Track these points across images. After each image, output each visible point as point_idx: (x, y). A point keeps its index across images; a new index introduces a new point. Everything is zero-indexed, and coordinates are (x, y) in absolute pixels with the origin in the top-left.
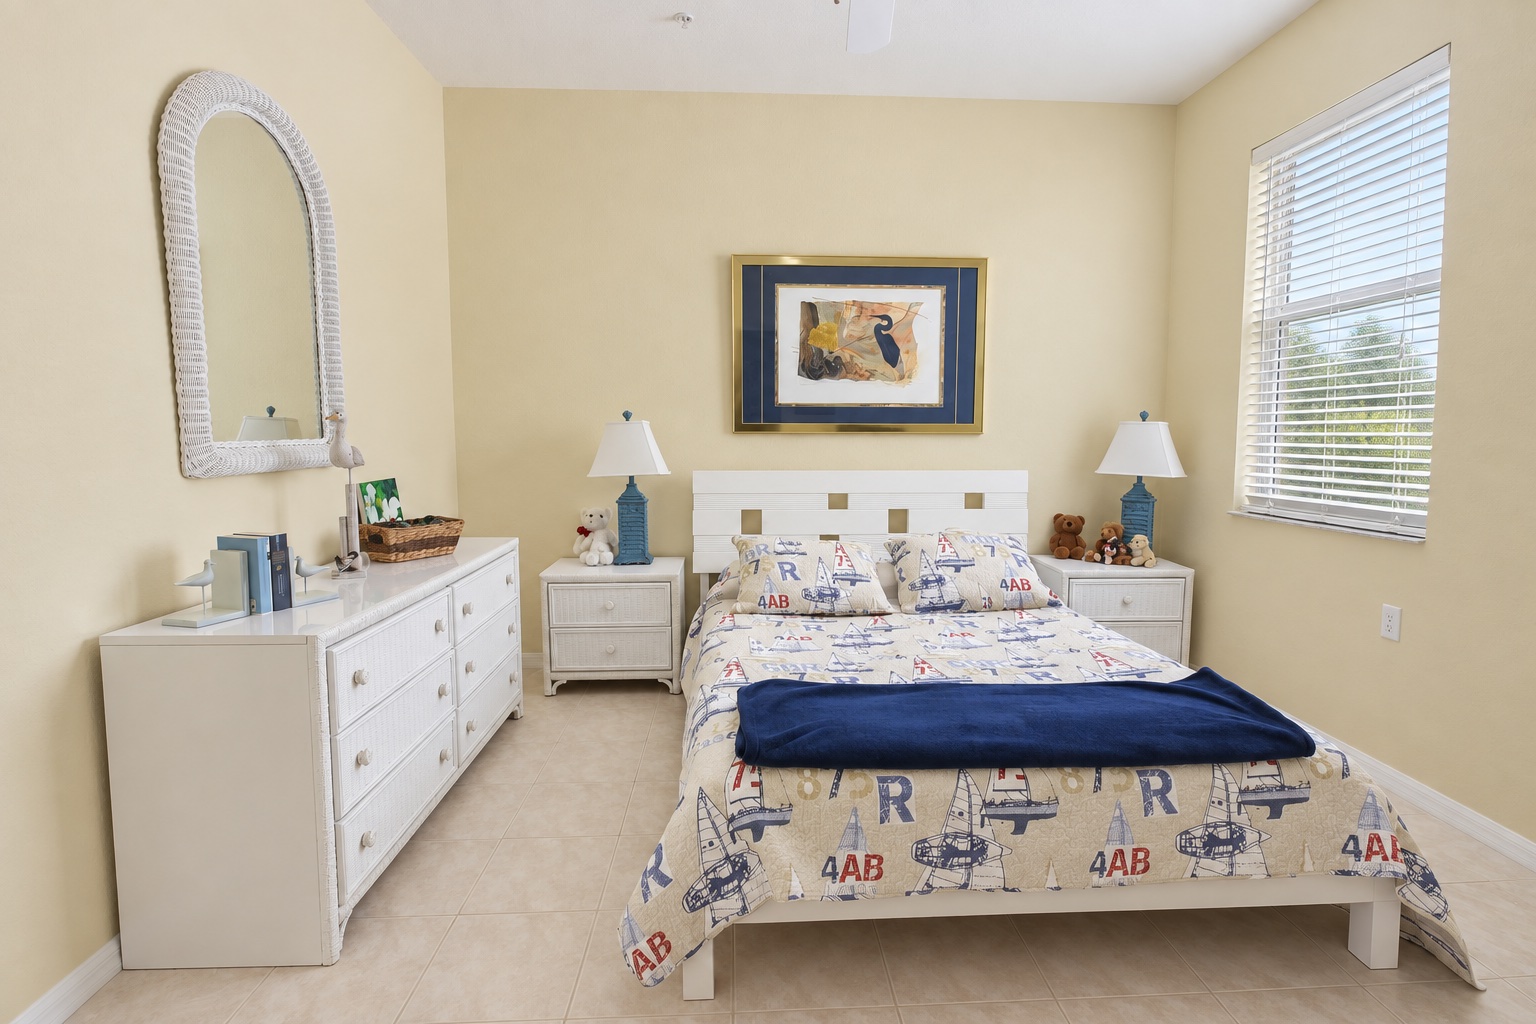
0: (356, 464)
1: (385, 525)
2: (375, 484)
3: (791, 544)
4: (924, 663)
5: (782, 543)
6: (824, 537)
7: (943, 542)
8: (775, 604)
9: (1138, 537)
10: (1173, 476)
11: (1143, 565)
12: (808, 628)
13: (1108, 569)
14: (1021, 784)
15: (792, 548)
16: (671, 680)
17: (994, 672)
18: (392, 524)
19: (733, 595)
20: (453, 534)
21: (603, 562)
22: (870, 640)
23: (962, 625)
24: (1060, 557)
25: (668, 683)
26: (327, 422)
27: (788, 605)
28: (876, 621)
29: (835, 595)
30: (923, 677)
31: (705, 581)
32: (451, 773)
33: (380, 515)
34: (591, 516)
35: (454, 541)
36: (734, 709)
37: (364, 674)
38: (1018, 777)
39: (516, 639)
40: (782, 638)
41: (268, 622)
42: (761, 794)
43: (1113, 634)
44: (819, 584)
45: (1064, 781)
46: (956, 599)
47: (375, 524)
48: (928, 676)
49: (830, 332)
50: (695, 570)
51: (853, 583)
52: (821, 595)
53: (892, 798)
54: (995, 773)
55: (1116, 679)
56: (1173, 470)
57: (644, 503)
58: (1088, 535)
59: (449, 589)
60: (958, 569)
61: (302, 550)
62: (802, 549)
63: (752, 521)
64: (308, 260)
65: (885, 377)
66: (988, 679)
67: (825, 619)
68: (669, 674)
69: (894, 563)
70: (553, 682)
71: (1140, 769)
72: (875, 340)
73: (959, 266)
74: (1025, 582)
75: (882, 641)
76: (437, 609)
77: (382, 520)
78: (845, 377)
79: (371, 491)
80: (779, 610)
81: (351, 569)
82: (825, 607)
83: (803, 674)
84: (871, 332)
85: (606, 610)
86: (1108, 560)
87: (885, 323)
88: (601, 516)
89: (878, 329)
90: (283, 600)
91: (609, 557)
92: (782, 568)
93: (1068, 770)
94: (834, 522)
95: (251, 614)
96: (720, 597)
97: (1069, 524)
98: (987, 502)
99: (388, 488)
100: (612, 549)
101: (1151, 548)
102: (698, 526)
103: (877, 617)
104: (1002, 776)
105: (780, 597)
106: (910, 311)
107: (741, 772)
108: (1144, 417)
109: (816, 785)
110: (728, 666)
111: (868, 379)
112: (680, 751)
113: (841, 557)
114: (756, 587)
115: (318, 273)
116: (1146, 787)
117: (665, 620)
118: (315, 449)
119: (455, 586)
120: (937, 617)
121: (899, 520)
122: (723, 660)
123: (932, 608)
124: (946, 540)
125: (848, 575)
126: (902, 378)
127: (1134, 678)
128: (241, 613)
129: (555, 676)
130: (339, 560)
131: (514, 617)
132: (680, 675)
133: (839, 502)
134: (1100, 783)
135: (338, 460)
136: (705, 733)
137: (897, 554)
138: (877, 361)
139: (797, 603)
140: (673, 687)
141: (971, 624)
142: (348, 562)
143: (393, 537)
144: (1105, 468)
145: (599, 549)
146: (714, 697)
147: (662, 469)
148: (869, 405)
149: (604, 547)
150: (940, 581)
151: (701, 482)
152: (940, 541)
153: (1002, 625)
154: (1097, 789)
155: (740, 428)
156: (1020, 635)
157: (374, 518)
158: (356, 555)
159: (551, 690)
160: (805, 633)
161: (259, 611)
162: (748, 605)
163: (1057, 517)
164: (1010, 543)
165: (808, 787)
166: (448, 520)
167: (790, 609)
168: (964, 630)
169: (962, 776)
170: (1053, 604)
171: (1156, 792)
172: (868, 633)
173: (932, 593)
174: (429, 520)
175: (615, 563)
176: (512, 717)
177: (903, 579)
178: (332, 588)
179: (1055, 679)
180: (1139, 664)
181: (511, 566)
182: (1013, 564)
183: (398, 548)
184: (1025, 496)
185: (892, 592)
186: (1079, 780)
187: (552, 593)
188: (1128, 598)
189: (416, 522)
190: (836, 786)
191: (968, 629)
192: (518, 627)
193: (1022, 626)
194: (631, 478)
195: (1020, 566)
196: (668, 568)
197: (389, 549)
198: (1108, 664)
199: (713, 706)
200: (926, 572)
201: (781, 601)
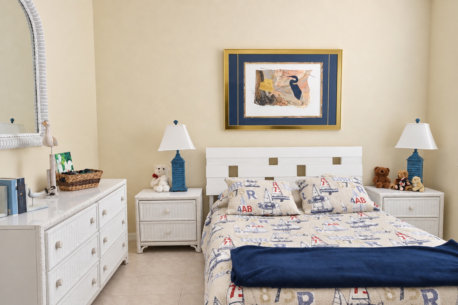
0: (55, 145)
1: (66, 173)
2: (61, 154)
3: (252, 182)
4: (316, 237)
5: (248, 181)
6: (267, 179)
7: (323, 181)
8: (246, 210)
9: (415, 177)
10: (431, 149)
11: (418, 191)
12: (261, 222)
13: (401, 193)
14: (365, 296)
15: (253, 184)
16: (197, 246)
17: (350, 242)
18: (70, 173)
19: (226, 206)
20: (98, 178)
21: (165, 190)
22: (290, 227)
23: (334, 220)
24: (378, 187)
25: (195, 247)
26: (40, 126)
27: (251, 210)
28: (293, 218)
29: (273, 206)
30: (316, 244)
31: (211, 200)
32: (96, 290)
33: (64, 169)
34: (159, 169)
35: (98, 181)
36: (228, 260)
37: (61, 243)
38: (364, 292)
39: (125, 227)
40: (249, 226)
41: (16, 219)
42: (243, 299)
43: (404, 223)
44: (266, 200)
45: (386, 294)
46: (329, 208)
47: (63, 173)
48: (319, 244)
49: (269, 83)
50: (207, 194)
51: (282, 200)
52: (266, 206)
53: (304, 302)
54: (353, 290)
55: (409, 245)
56: (431, 145)
57: (184, 163)
58: (392, 177)
59: (97, 203)
60: (330, 193)
61: (30, 186)
62: (257, 184)
63: (233, 171)
64: (32, 53)
65: (295, 104)
66: (347, 245)
67: (269, 217)
68: (195, 243)
69: (300, 190)
70: (142, 247)
71: (422, 289)
72: (290, 87)
73: (329, 53)
74: (363, 199)
75: (297, 227)
76: (91, 212)
77: (65, 171)
78: (276, 104)
79: (60, 157)
80: (248, 213)
81: (52, 194)
82: (269, 212)
83: (260, 244)
84: (288, 83)
85: (166, 213)
86: (402, 188)
87: (295, 79)
88: (164, 169)
89: (291, 82)
90: (22, 209)
91: (168, 188)
92: (248, 194)
93: (388, 289)
94: (272, 171)
95: (8, 214)
96: (219, 207)
97: (382, 171)
98: (343, 161)
99: (67, 157)
100: (169, 184)
101: (422, 182)
102: (209, 174)
103: (293, 217)
104: (356, 292)
105: (248, 207)
106: (307, 74)
107: (234, 289)
108: (418, 121)
109: (269, 296)
110: (225, 240)
111: (287, 105)
112: (204, 280)
113: (276, 188)
114: (236, 202)
115: (37, 58)
116: (425, 297)
117: (193, 218)
118: (35, 138)
119: (99, 202)
120: (321, 216)
121: (301, 170)
122: (223, 236)
123: (319, 212)
124: (324, 179)
125: (279, 196)
126: (303, 104)
127: (417, 245)
128: (3, 215)
129: (142, 244)
130: (47, 191)
131: (124, 216)
132: (201, 243)
133: (273, 161)
134: (403, 296)
135: (46, 143)
136: (215, 271)
137: (302, 187)
138: (291, 96)
139: (256, 210)
140: (198, 249)
141: (337, 219)
142: (50, 191)
143: (71, 179)
144: (399, 146)
145: (163, 184)
146: (219, 255)
147: (192, 147)
148: (287, 117)
149: (165, 183)
150: (322, 199)
151: (210, 153)
152: (322, 180)
153: (352, 220)
154: (402, 298)
155: (227, 128)
156: (361, 224)
157: (61, 171)
158: (54, 188)
159: (140, 250)
160: (260, 224)
161: (12, 214)
162: (233, 211)
163: (376, 168)
164: (355, 181)
165: (265, 297)
166: (96, 171)
167: (252, 213)
168: (334, 222)
169: (337, 292)
170: (375, 210)
171: (430, 300)
172: (290, 223)
173: (318, 205)
174: (87, 171)
175: (170, 191)
176: (124, 263)
177: (305, 198)
178: (44, 203)
179: (379, 245)
180: (419, 238)
181: (123, 192)
182: (356, 190)
183: (72, 184)
184: (361, 158)
185: (300, 205)
186: (393, 294)
187: (141, 206)
188: (412, 206)
189: (80, 172)
190: (278, 296)
191: (336, 221)
192: (126, 221)
193: (362, 220)
194: (178, 151)
195: (360, 192)
196: (195, 193)
197: (68, 185)
198: (404, 238)
199: (219, 258)
200: (315, 195)
201: (248, 209)
